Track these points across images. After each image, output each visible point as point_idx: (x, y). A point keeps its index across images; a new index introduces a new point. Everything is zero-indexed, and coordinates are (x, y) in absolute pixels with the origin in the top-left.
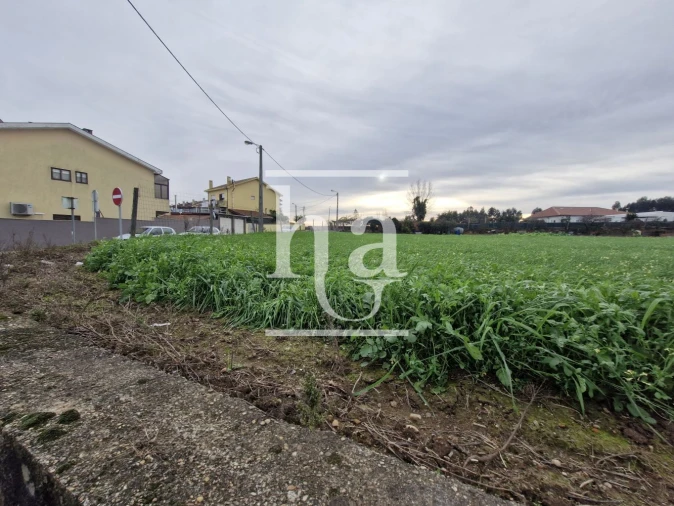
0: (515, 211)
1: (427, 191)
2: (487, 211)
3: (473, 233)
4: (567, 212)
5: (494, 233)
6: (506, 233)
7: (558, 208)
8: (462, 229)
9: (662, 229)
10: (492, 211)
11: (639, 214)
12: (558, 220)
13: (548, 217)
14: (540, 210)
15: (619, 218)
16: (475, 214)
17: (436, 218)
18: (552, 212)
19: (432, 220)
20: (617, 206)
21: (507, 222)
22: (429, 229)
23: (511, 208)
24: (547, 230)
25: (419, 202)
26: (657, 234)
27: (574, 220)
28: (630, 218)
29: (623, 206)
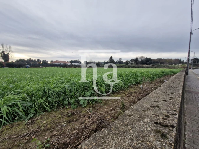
0: (46, 61)
1: (9, 50)
2: (36, 60)
3: (34, 67)
4: (60, 62)
5: (41, 67)
6: (45, 67)
7: (58, 61)
8: (29, 66)
9: (76, 66)
10: (38, 60)
11: (73, 63)
12: (58, 64)
13: (56, 63)
14: (53, 61)
15: (69, 64)
16: (32, 61)
17: (14, 61)
18: (56, 62)
19: (12, 62)
20: (68, 61)
21: (45, 64)
22: (12, 65)
23: (44, 60)
24: (56, 67)
26: (75, 67)
27: (61, 64)
28: (71, 64)
29: (69, 61)
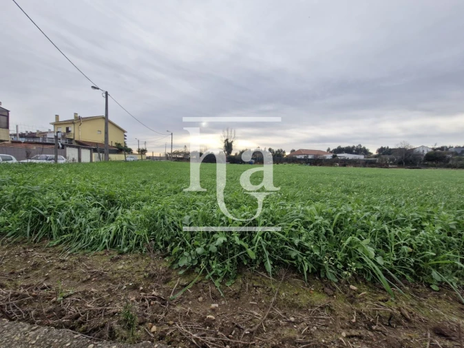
0: (282, 151)
1: (233, 136)
4: (308, 152)
7: (303, 150)
9: (347, 163)
10: (270, 150)
12: (303, 157)
14: (294, 151)
15: (329, 156)
17: (238, 153)
20: (329, 150)
21: (278, 157)
22: (234, 160)
23: (280, 149)
24: (297, 163)
25: (228, 142)
27: (310, 157)
28: (334, 157)
29: (331, 150)
